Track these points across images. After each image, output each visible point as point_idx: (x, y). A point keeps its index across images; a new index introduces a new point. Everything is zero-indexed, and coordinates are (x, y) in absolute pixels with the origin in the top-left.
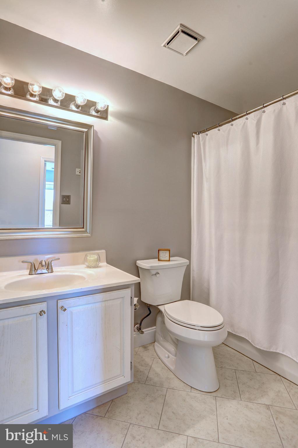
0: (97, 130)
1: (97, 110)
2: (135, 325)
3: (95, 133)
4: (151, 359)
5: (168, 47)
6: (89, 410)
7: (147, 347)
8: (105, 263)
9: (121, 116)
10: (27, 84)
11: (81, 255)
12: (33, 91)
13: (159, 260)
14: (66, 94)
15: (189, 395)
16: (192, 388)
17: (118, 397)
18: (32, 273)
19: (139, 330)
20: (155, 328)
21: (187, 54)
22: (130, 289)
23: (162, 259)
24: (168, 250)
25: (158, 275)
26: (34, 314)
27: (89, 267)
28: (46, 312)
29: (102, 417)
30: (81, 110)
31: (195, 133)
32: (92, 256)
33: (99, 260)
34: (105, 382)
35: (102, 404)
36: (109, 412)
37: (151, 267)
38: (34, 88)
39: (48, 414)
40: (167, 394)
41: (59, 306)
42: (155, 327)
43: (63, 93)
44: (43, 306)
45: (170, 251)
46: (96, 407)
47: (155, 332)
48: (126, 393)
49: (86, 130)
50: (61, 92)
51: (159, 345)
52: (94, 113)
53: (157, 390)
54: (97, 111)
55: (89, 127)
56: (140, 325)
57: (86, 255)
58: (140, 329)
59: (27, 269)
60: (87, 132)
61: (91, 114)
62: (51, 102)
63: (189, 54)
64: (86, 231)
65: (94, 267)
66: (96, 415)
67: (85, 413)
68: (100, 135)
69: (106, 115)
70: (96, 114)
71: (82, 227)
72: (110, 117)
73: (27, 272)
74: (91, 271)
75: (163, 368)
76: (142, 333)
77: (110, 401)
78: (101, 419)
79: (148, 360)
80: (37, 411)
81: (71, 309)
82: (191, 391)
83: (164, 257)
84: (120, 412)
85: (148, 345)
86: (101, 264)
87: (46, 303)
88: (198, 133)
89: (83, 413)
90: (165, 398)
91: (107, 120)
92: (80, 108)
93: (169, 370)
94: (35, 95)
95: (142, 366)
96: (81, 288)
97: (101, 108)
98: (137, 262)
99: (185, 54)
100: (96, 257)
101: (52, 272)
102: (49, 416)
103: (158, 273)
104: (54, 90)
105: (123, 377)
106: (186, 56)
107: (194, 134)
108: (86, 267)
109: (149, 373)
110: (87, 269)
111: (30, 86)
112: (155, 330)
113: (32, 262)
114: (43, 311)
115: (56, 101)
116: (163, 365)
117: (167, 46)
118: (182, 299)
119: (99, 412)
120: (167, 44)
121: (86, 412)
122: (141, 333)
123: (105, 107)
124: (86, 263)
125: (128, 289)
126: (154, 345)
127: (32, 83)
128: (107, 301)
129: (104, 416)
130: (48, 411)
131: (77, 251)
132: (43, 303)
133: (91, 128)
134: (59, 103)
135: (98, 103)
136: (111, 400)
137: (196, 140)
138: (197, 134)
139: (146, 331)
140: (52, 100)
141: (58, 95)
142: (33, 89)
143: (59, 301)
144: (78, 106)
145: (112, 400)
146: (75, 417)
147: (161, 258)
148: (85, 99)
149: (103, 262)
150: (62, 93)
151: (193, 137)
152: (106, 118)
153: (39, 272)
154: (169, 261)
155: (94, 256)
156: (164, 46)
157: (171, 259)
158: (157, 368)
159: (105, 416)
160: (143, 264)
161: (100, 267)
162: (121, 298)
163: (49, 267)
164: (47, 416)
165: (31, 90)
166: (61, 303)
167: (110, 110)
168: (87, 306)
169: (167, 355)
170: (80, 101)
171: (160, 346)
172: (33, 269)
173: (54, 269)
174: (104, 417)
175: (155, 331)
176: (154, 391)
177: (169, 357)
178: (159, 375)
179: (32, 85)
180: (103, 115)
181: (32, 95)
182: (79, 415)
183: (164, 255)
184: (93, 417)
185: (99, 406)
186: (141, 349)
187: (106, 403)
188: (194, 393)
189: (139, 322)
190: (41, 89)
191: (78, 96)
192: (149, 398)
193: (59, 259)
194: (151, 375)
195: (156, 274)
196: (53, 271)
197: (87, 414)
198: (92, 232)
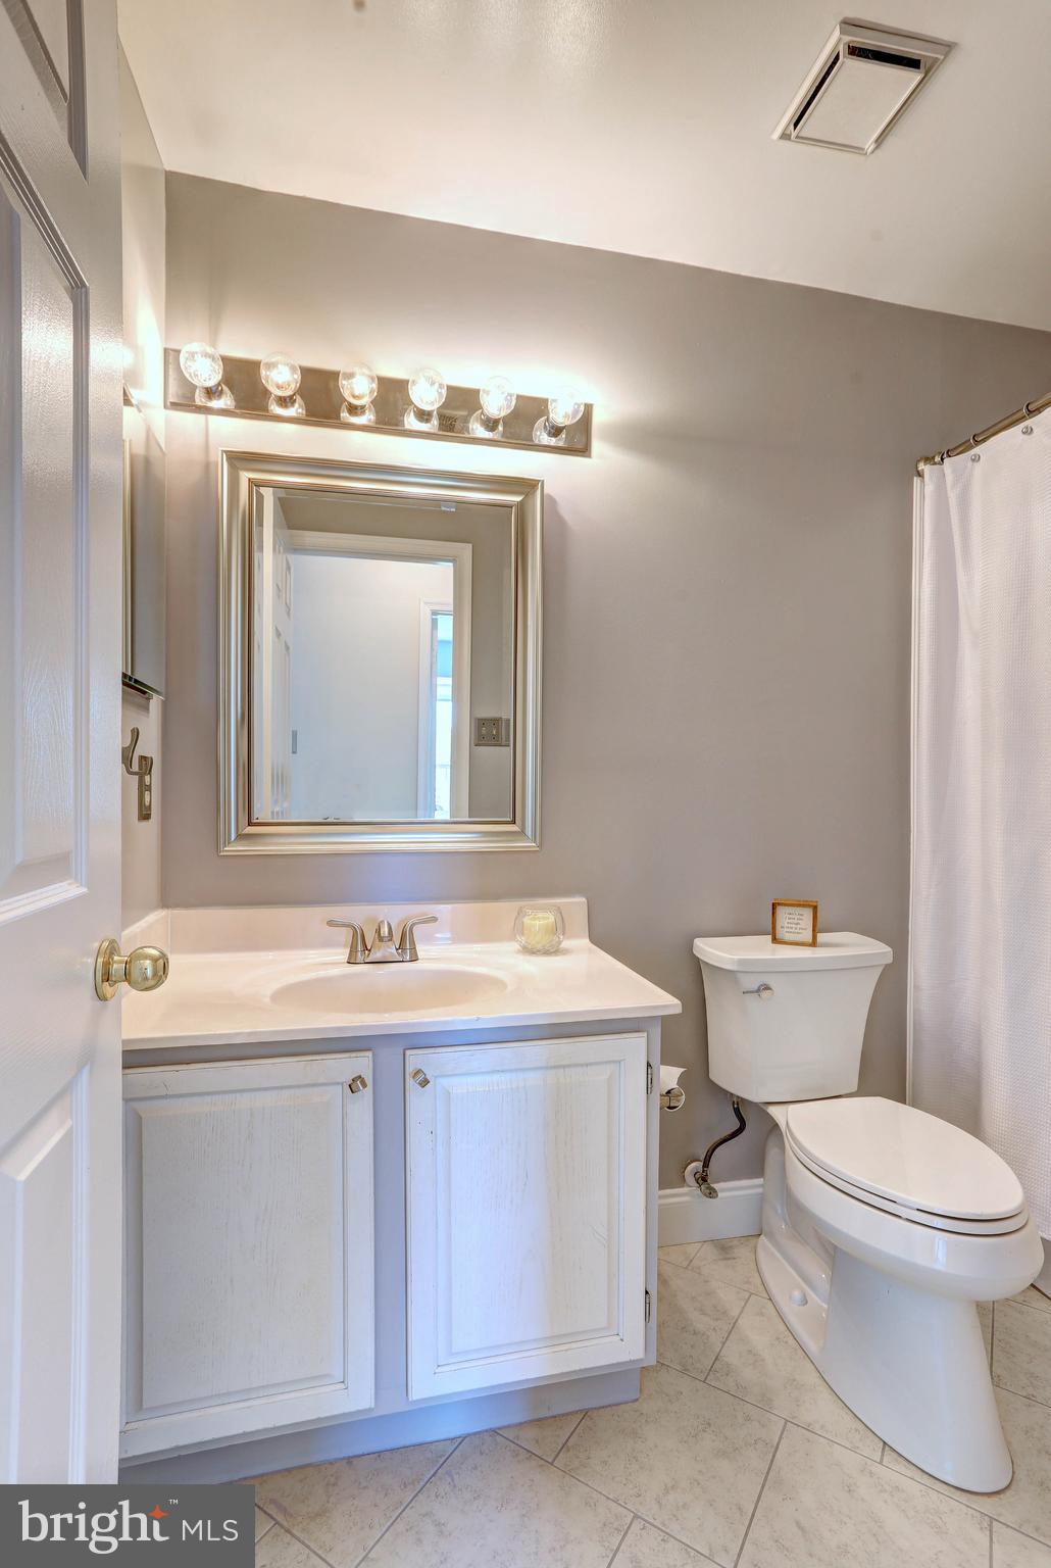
0: (552, 494)
1: (553, 427)
2: (690, 1164)
3: (549, 503)
4: (738, 1293)
5: (797, 137)
6: (509, 1426)
7: (731, 1247)
8: (586, 942)
9: (638, 437)
10: (335, 375)
11: (505, 909)
12: (354, 397)
13: (775, 940)
14: (450, 388)
15: (871, 1473)
16: (887, 1448)
17: (607, 1407)
18: (356, 956)
19: (700, 1181)
20: (762, 1186)
21: (879, 141)
22: (645, 1034)
23: (788, 937)
24: (809, 906)
25: (765, 994)
26: (338, 1083)
27: (529, 951)
28: (369, 1081)
29: (542, 1462)
30: (504, 434)
31: (929, 460)
32: (539, 918)
33: (561, 928)
34: (556, 1340)
35: (551, 1414)
36: (568, 1450)
37: (741, 962)
38: (355, 386)
39: (373, 1406)
40: (782, 1441)
41: (410, 1069)
42: (760, 1181)
43: (441, 386)
44: (361, 1064)
45: (815, 908)
46: (531, 1421)
47: (762, 1199)
48: (634, 1398)
49: (518, 499)
50: (433, 384)
51: (773, 1249)
52: (545, 439)
53: (748, 1419)
54: (556, 431)
55: (526, 486)
56: (704, 1166)
57: (520, 913)
58: (704, 1180)
59: (345, 946)
60: (521, 506)
61: (537, 442)
62: (411, 422)
63: (890, 141)
64: (523, 832)
65: (547, 953)
66: (528, 1451)
67: (494, 1432)
68: (565, 512)
69: (584, 440)
70: (553, 441)
71: (508, 819)
72: (597, 446)
73: (343, 954)
74: (532, 966)
75: (778, 1339)
76: (712, 1193)
77: (577, 1412)
78: (541, 1466)
79: (728, 1297)
80: (342, 1386)
81: (444, 1082)
82: (882, 1459)
83: (793, 930)
84: (605, 1463)
85: (735, 1242)
86: (566, 944)
87: (369, 1054)
88: (937, 459)
89: (486, 1431)
90: (774, 1456)
91: (589, 456)
92: (500, 428)
93: (800, 1351)
94: (363, 407)
95: (704, 1313)
96: (474, 1017)
97: (566, 416)
98: (698, 942)
99: (869, 145)
100: (550, 918)
101: (414, 959)
102: (374, 1415)
103: (767, 988)
104: (413, 381)
105: (618, 1338)
106: (878, 152)
107: (921, 466)
108: (519, 952)
109: (724, 1343)
110: (521, 957)
111: (344, 382)
112: (760, 1190)
113: (356, 924)
114: (360, 1077)
115: (424, 416)
116: (782, 1327)
117: (794, 134)
118: (864, 1090)
119: (537, 1441)
120: (792, 127)
121: (499, 1429)
122: (705, 1195)
123: (576, 412)
124: (523, 939)
125: (636, 1035)
126: (757, 1243)
127: (348, 370)
128: (564, 1067)
129: (550, 1460)
130: (376, 1393)
131: (496, 897)
132: (362, 1054)
133: (535, 492)
134: (435, 422)
135: (554, 401)
136: (581, 1411)
137: (929, 488)
138: (935, 464)
139: (723, 1190)
140: (412, 414)
141: (426, 396)
142: (352, 388)
143: (408, 1052)
144: (491, 424)
145: (585, 1413)
146: (464, 1438)
147: (781, 933)
148: (511, 395)
149: (574, 936)
150: (437, 385)
151: (920, 474)
152: (584, 451)
153: (377, 955)
154: (814, 944)
155: (546, 915)
156: (785, 136)
157: (821, 937)
158: (756, 1332)
159: (554, 1460)
160: (715, 951)
161: (565, 952)
162: (614, 1062)
163: (406, 945)
164: (370, 1410)
165: (346, 395)
166: (415, 1059)
167: (599, 419)
168: (496, 1077)
169: (797, 1294)
170: (495, 404)
171: (778, 1255)
172: (360, 948)
173: (421, 950)
174: (552, 1464)
175: (762, 1194)
176: (736, 1417)
177: (805, 1302)
178: (763, 1360)
179: (350, 376)
180: (576, 439)
181: (354, 410)
182: (475, 1434)
183: (792, 922)
184: (517, 1455)
185: (539, 1420)
186: (709, 1252)
187: (563, 1415)
188: (892, 1473)
189: (702, 1157)
190: (375, 386)
191: (487, 389)
192: (713, 1441)
193: (434, 919)
194: (732, 1355)
195: (758, 991)
196: (417, 955)
197: (499, 1438)
198: (541, 835)
